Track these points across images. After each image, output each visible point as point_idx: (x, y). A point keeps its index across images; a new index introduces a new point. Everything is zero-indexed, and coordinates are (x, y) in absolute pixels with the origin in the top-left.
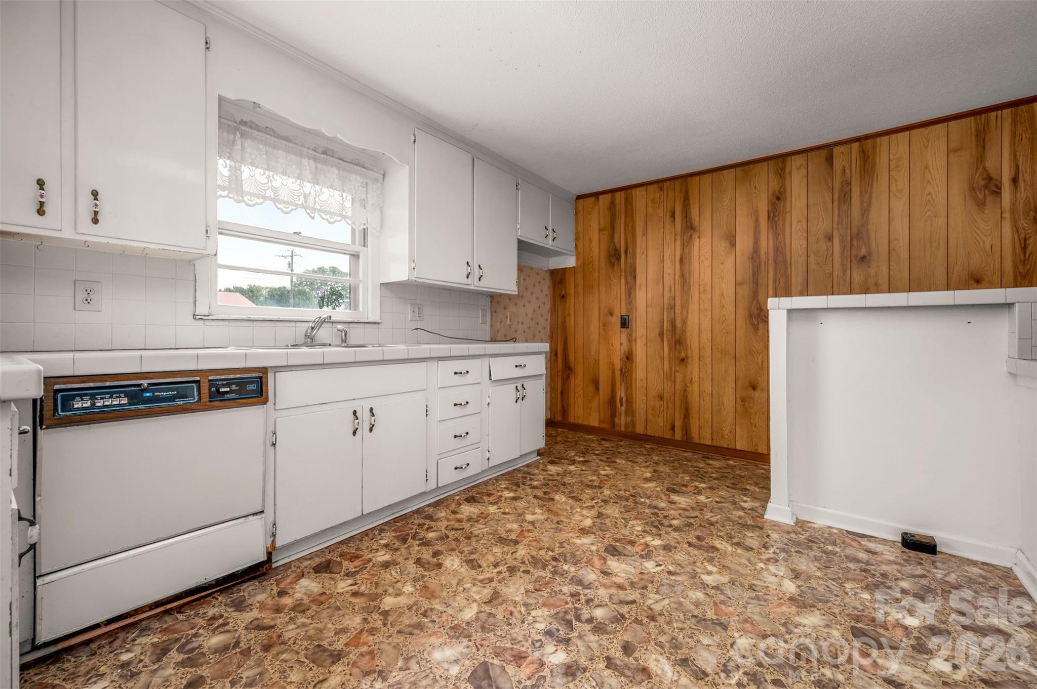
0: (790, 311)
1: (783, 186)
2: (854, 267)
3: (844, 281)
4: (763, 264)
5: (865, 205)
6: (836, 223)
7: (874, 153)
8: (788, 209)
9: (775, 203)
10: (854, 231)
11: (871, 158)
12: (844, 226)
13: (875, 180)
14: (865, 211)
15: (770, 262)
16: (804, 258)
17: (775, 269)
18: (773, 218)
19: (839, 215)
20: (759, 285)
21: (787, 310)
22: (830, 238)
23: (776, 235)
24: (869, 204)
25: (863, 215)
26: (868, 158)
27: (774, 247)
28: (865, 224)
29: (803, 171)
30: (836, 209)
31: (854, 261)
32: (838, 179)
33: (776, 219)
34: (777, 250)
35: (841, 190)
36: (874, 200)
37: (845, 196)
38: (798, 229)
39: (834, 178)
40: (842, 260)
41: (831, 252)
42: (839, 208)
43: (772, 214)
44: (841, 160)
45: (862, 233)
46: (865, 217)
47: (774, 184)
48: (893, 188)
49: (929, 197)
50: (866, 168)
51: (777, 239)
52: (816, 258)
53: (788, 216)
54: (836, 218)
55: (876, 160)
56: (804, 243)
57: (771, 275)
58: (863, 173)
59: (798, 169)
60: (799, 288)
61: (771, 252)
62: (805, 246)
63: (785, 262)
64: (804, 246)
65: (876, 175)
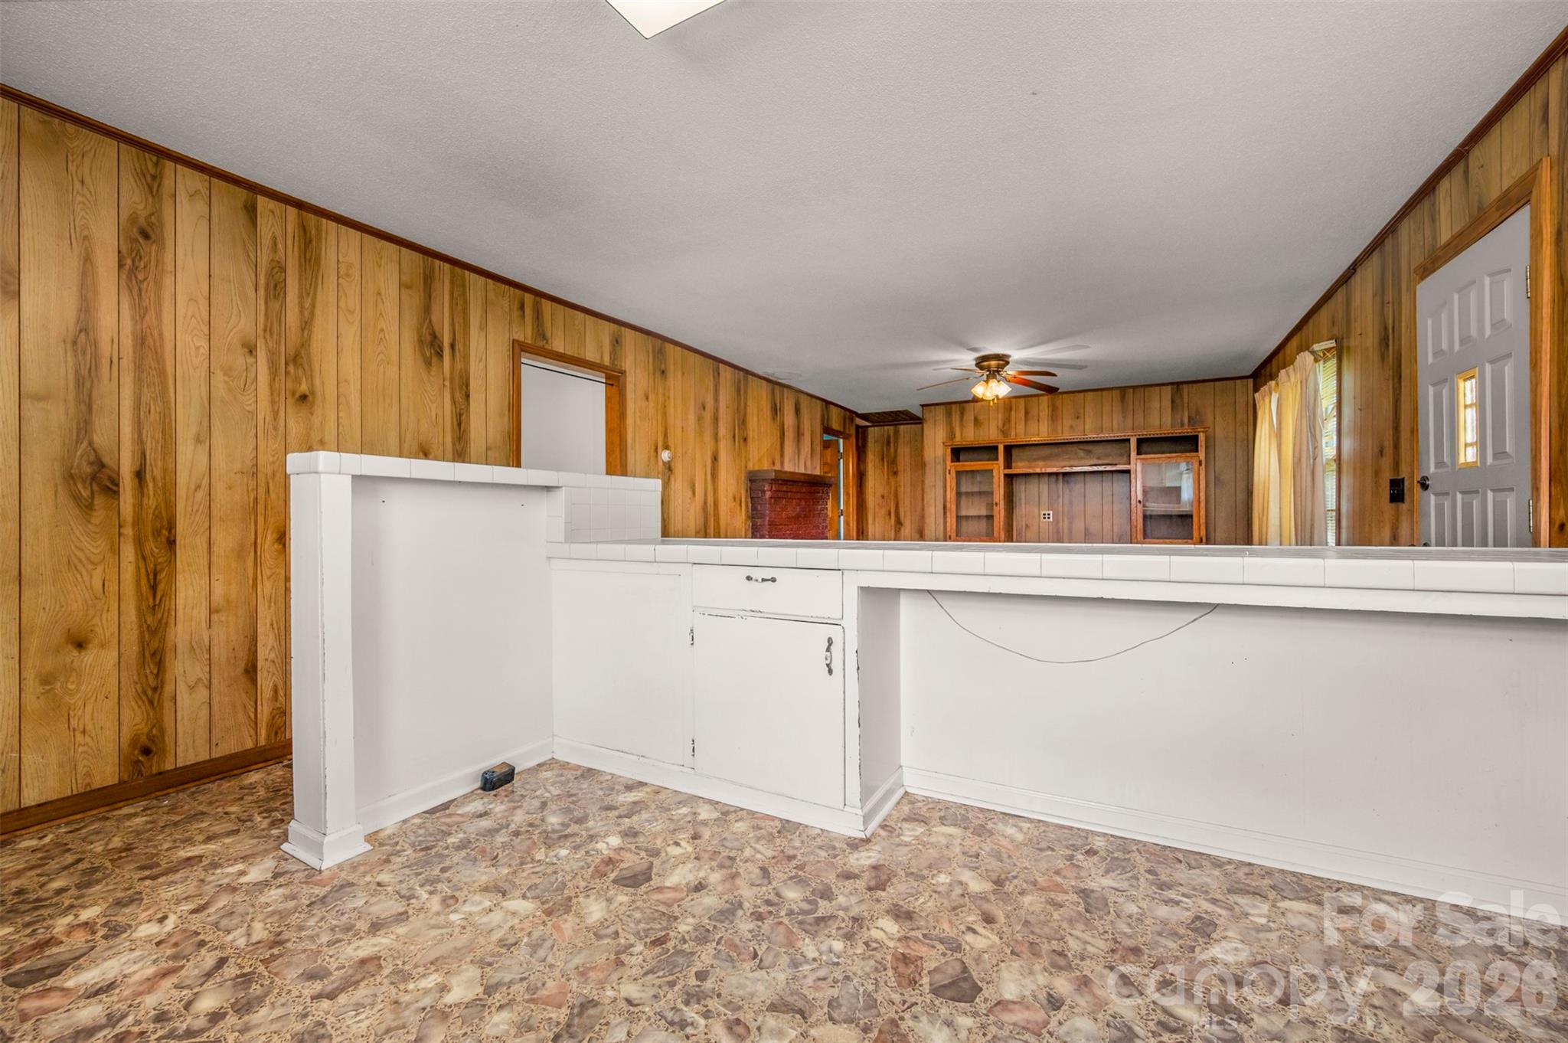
0: (357, 479)
1: (157, 212)
2: (290, 410)
3: (275, 429)
4: (105, 363)
5: (306, 313)
6: (262, 326)
7: (319, 238)
8: (169, 267)
9: (137, 240)
10: (291, 351)
11: (314, 243)
12: (275, 336)
13: (320, 282)
14: (306, 323)
15: (124, 363)
16: (204, 372)
17: (138, 381)
18: (131, 270)
19: (266, 315)
20: (95, 407)
21: (353, 476)
22: (251, 351)
23: (140, 312)
24: (312, 314)
25: (303, 330)
26: (310, 241)
27: (133, 333)
28: (305, 345)
29: (201, 207)
30: (262, 302)
31: (290, 400)
32: (264, 251)
33: (141, 277)
34: (143, 343)
35: (270, 275)
36: (318, 311)
37: (276, 286)
38: (190, 314)
39: (259, 251)
40: (272, 394)
41: (254, 375)
42: (266, 303)
43: (129, 262)
44: (270, 223)
45: (302, 358)
46: (306, 332)
47: (134, 198)
48: (342, 304)
49: (382, 335)
50: (308, 257)
51: (142, 318)
52: (226, 379)
53: (168, 280)
54: (261, 319)
55: (321, 250)
56: (203, 343)
57: (127, 392)
58: (303, 260)
59: (191, 196)
60: (193, 430)
61: (127, 343)
62: (204, 351)
63: (162, 372)
64: (202, 350)
65: (321, 273)
